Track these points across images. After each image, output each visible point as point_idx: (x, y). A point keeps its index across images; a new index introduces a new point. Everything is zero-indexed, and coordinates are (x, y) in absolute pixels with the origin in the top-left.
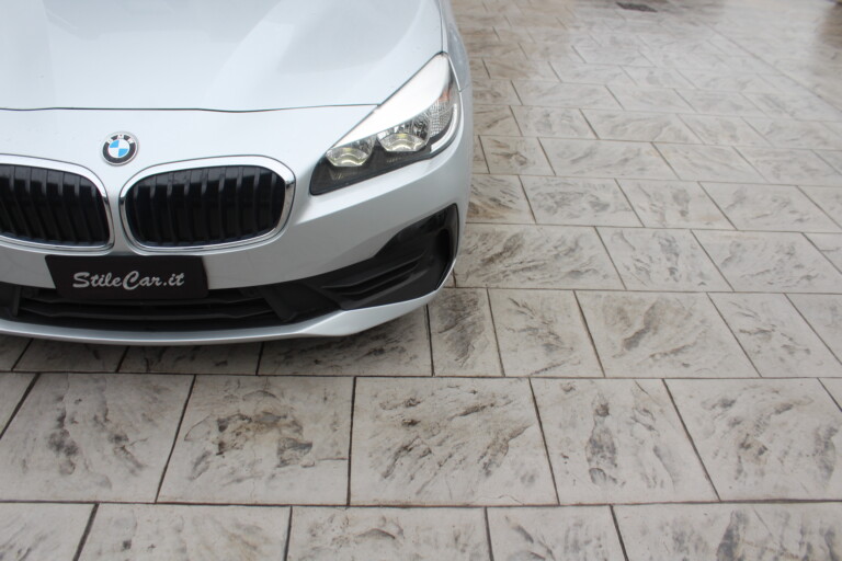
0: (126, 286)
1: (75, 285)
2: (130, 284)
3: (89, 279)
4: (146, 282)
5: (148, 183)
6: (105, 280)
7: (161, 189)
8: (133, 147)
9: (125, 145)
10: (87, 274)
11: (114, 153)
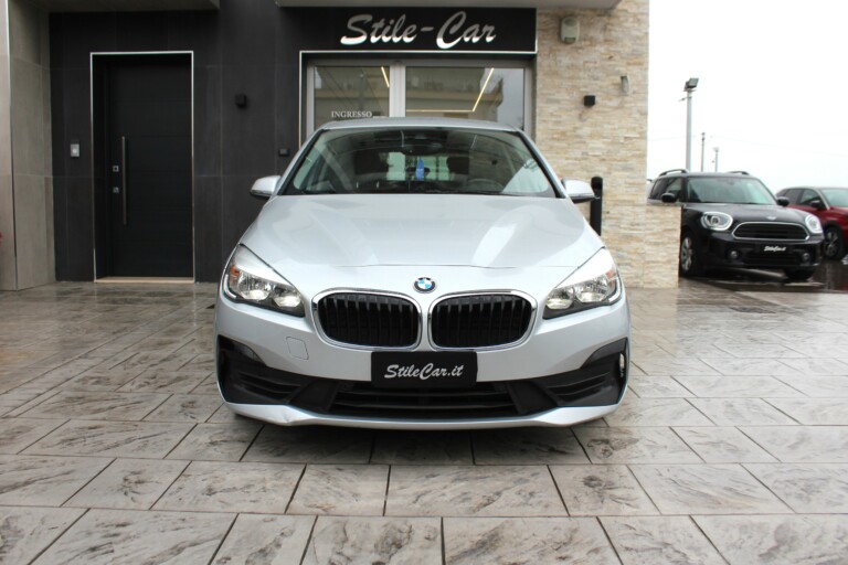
0: (422, 377)
1: (386, 376)
2: (425, 375)
3: (397, 371)
4: (436, 373)
5: (446, 303)
6: (408, 372)
7: (455, 308)
8: (433, 284)
9: (429, 283)
10: (396, 366)
11: (422, 286)
